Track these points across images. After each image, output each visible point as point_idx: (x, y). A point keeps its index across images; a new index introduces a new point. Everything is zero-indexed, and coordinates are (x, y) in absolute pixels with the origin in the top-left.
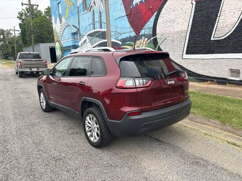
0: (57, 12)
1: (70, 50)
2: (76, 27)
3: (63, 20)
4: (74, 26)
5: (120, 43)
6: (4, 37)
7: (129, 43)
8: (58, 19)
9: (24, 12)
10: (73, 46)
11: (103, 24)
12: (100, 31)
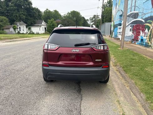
0: (115, 2)
1: (117, 27)
2: (122, 11)
3: (117, 7)
4: (121, 10)
5: (144, 21)
6: (95, 19)
7: (149, 21)
8: (115, 7)
9: (106, 4)
10: (119, 24)
11: (136, 7)
12: (133, 13)
